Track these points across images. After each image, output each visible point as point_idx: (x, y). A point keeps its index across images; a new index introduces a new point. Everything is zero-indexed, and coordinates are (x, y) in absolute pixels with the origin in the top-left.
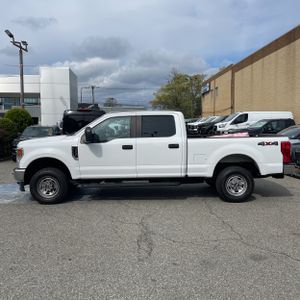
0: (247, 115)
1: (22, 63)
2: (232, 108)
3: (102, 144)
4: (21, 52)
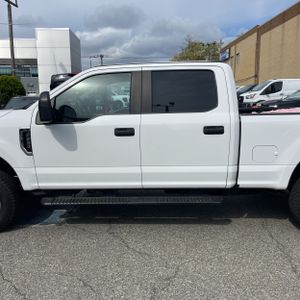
0: (281, 83)
1: (10, 20)
2: (256, 76)
3: (77, 125)
4: (9, 7)
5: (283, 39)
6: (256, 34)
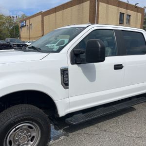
5: (56, 20)
6: (41, 16)
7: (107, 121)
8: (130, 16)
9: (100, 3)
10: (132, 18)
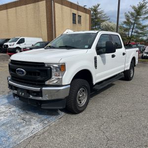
7: (105, 91)
8: (80, 16)
9: (55, 3)
10: (82, 19)
